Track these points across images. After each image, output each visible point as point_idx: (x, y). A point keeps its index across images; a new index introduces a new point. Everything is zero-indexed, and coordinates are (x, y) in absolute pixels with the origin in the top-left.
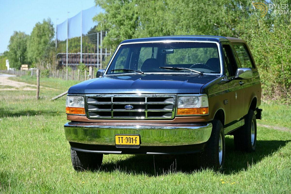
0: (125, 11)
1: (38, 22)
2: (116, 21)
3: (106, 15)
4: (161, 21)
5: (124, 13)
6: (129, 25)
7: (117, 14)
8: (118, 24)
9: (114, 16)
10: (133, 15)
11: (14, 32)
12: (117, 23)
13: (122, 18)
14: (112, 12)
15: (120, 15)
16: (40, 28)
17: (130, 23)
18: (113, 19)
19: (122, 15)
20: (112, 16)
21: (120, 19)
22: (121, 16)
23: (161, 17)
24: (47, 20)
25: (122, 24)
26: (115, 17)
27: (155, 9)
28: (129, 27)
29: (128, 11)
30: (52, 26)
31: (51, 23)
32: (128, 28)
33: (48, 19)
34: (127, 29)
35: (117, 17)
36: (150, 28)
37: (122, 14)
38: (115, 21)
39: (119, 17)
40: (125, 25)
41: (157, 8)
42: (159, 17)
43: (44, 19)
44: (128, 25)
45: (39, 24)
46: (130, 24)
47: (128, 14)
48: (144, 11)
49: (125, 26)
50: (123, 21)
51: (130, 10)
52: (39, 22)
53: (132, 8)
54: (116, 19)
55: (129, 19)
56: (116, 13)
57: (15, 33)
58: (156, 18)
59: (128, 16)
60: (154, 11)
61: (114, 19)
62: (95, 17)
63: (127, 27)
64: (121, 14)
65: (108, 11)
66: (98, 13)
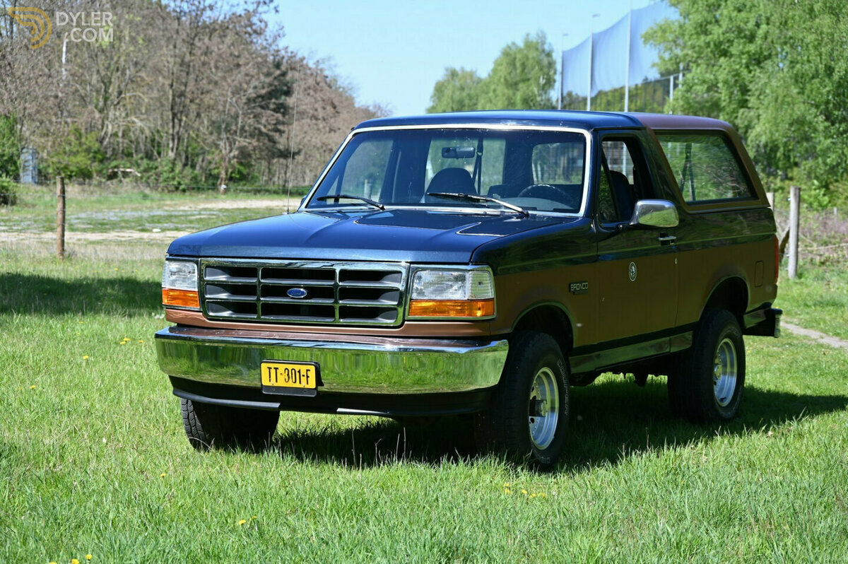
0: (735, 14)
1: (510, 43)
2: (708, 45)
3: (681, 27)
4: (826, 44)
5: (731, 19)
6: (744, 57)
7: (710, 23)
8: (712, 52)
9: (703, 29)
10: (758, 25)
11: (447, 70)
12: (709, 50)
13: (723, 34)
14: (696, 18)
15: (720, 26)
16: (515, 59)
17: (747, 49)
18: (698, 39)
19: (724, 28)
20: (695, 28)
21: (719, 38)
22: (721, 31)
23: (828, 34)
24: (533, 38)
25: (725, 53)
26: (706, 33)
27: (811, 10)
28: (744, 61)
29: (743, 14)
30: (549, 55)
31: (546, 47)
32: (740, 63)
33: (538, 35)
34: (738, 67)
35: (711, 34)
36: (798, 66)
37: (725, 24)
38: (703, 44)
39: (717, 32)
40: (731, 56)
41: (817, 7)
42: (822, 33)
43: (528, 35)
44: (739, 56)
45: (514, 48)
46: (748, 52)
47: (742, 25)
48: (781, 16)
49: (732, 59)
50: (727, 45)
51: (750, 11)
52: (514, 44)
53: (755, 6)
54: (709, 38)
55: (745, 37)
56: (709, 19)
57: (449, 73)
58: (810, 38)
59: (740, 30)
60: (808, 16)
61: (703, 37)
62: (650, 31)
63: (738, 60)
64: (721, 23)
65: (686, 15)
66: (660, 20)
